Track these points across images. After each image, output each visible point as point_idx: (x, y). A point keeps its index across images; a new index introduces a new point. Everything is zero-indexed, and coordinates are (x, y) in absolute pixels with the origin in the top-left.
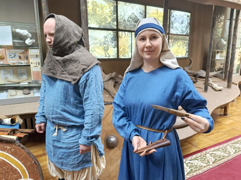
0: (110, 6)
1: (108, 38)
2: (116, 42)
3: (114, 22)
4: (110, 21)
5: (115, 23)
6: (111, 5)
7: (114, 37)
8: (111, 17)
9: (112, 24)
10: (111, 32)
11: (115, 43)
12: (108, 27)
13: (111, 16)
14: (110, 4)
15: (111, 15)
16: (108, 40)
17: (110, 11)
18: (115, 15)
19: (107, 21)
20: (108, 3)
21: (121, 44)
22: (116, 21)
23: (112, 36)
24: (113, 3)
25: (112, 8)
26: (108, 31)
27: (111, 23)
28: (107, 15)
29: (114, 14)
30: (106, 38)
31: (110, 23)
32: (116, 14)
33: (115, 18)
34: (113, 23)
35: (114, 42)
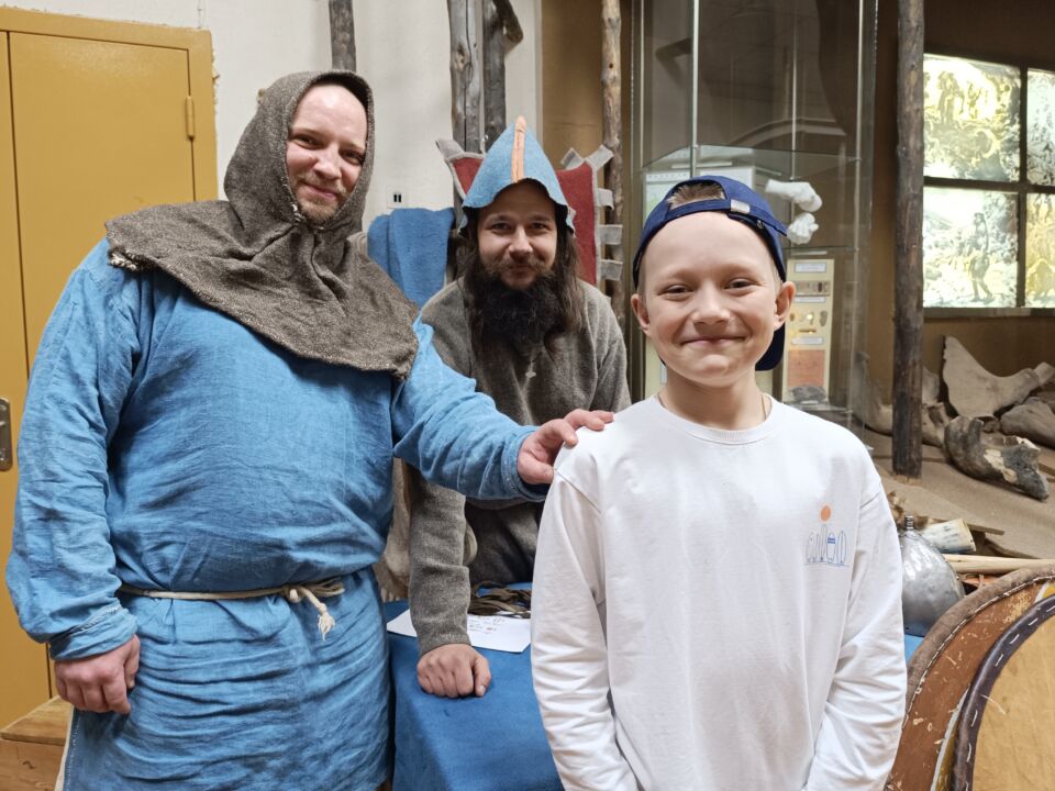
0: (998, 89)
1: (988, 221)
2: (1016, 237)
3: (1010, 155)
4: (998, 152)
5: (1016, 160)
6: (1002, 87)
7: (1007, 219)
8: (1002, 134)
9: (1004, 161)
10: (999, 197)
11: (1012, 244)
12: (988, 177)
13: (1002, 130)
14: (998, 80)
15: (1001, 126)
16: (990, 231)
17: (998, 112)
18: (1017, 127)
19: (987, 151)
20: (993, 80)
21: (1034, 246)
22: (1018, 150)
23: (1003, 214)
24: (1011, 77)
25: (1007, 98)
26: (988, 193)
27: (1001, 158)
28: (988, 127)
29: (1012, 123)
30: (983, 221)
31: (996, 157)
32: (1018, 120)
33: (1017, 138)
34: (1008, 159)
35: (1008, 237)
